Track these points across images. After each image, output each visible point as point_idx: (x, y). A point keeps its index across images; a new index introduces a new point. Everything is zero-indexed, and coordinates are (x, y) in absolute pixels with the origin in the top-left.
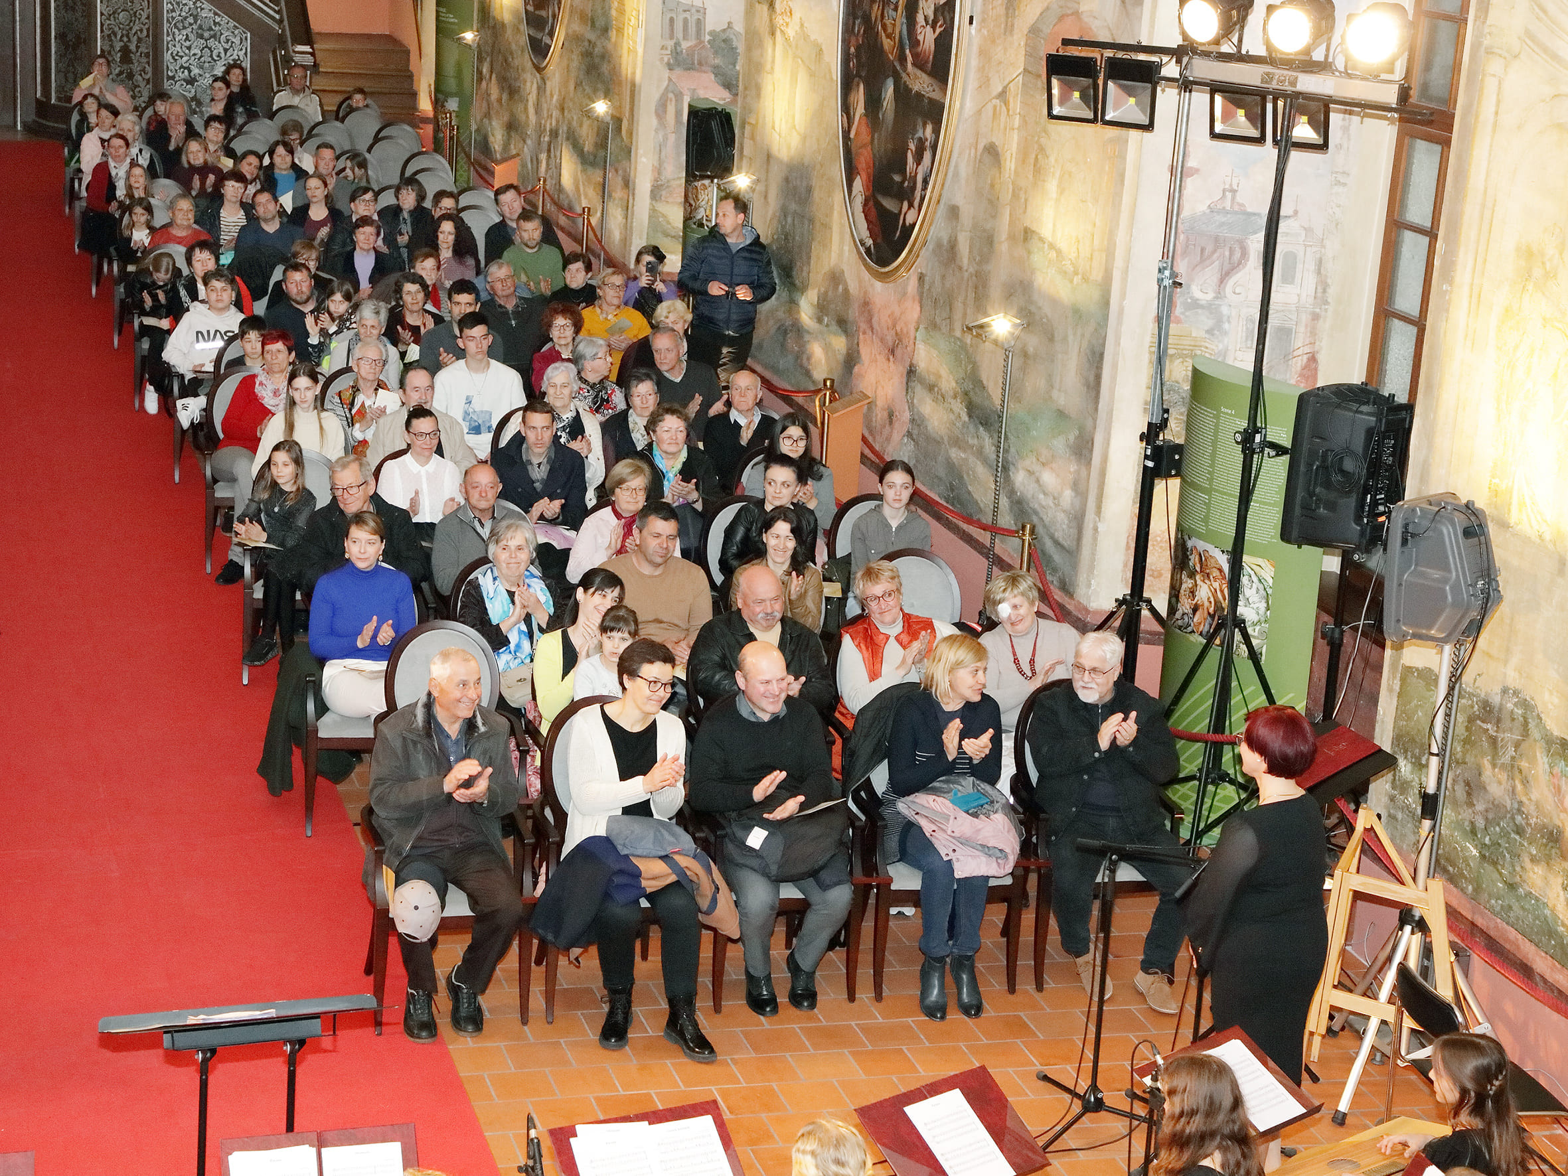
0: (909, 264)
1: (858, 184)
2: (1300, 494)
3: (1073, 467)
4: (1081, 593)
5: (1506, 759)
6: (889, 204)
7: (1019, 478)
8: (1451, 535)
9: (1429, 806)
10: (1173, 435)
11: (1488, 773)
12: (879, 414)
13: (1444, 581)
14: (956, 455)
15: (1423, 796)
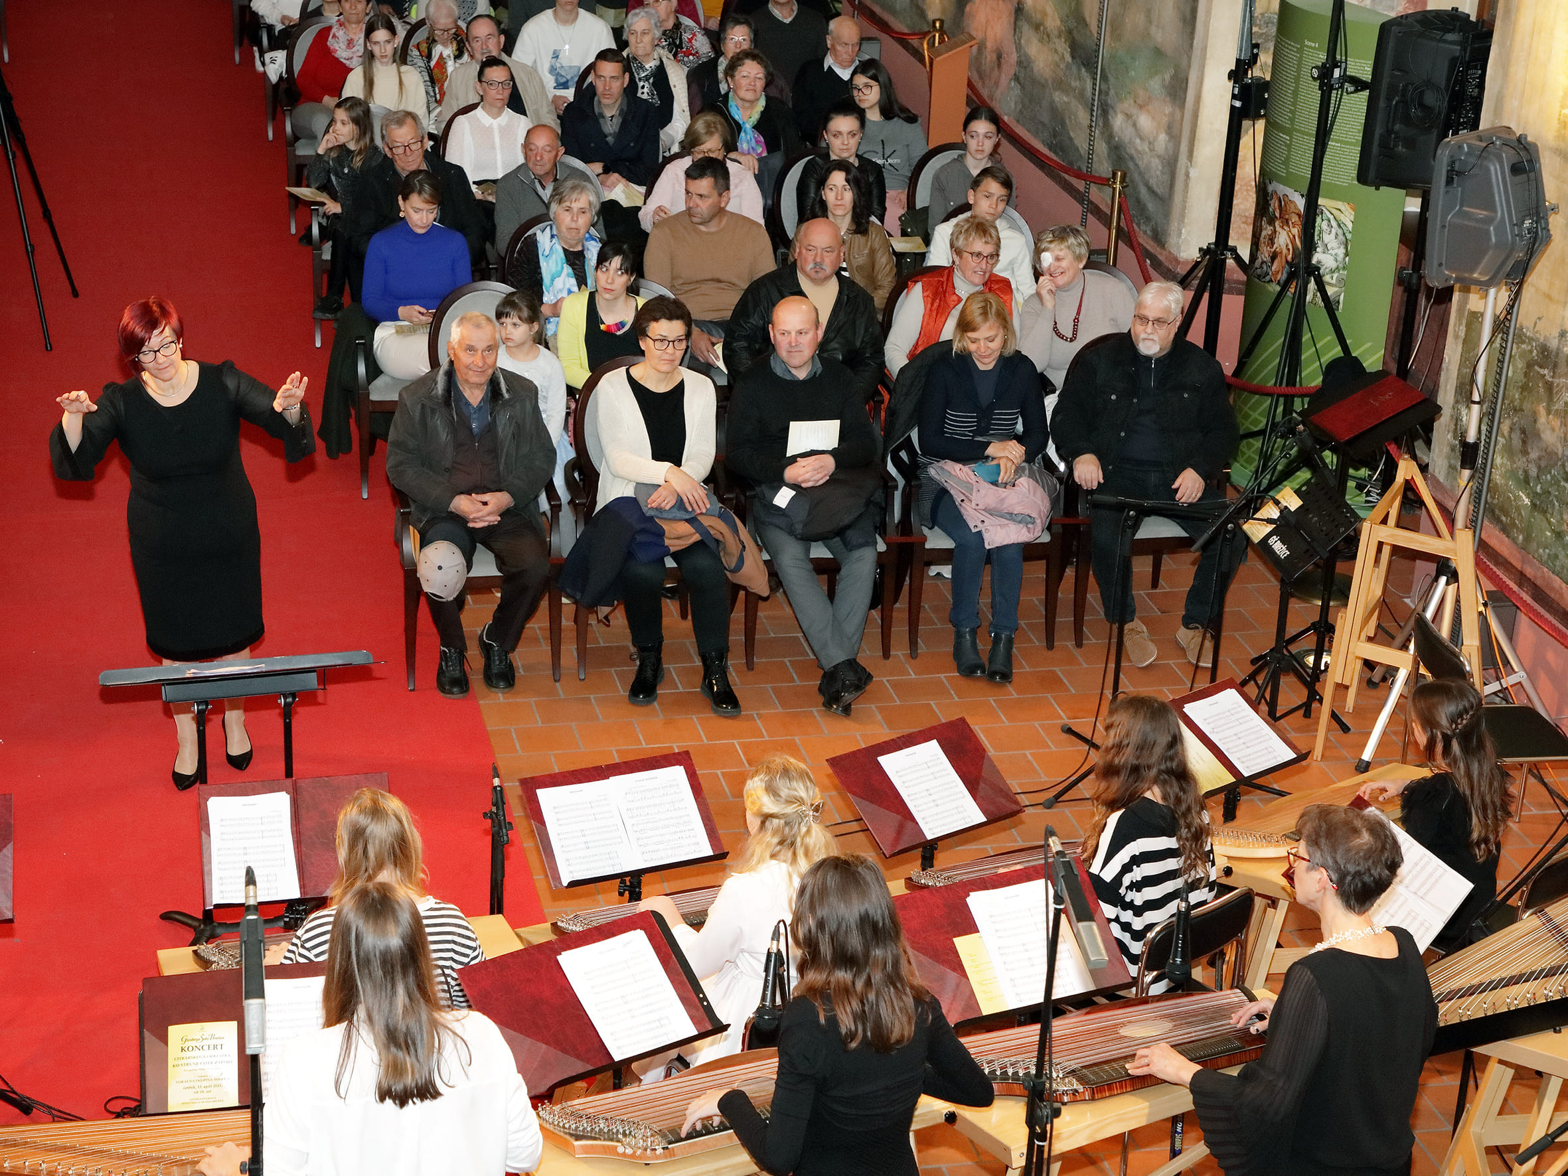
2: (1378, 131)
3: (1168, 109)
4: (1172, 241)
5: (1560, 405)
7: (1118, 122)
8: (1497, 171)
9: (1469, 454)
10: (1261, 70)
11: (1542, 419)
12: (989, 57)
13: (1489, 221)
14: (1059, 98)
15: (1464, 444)
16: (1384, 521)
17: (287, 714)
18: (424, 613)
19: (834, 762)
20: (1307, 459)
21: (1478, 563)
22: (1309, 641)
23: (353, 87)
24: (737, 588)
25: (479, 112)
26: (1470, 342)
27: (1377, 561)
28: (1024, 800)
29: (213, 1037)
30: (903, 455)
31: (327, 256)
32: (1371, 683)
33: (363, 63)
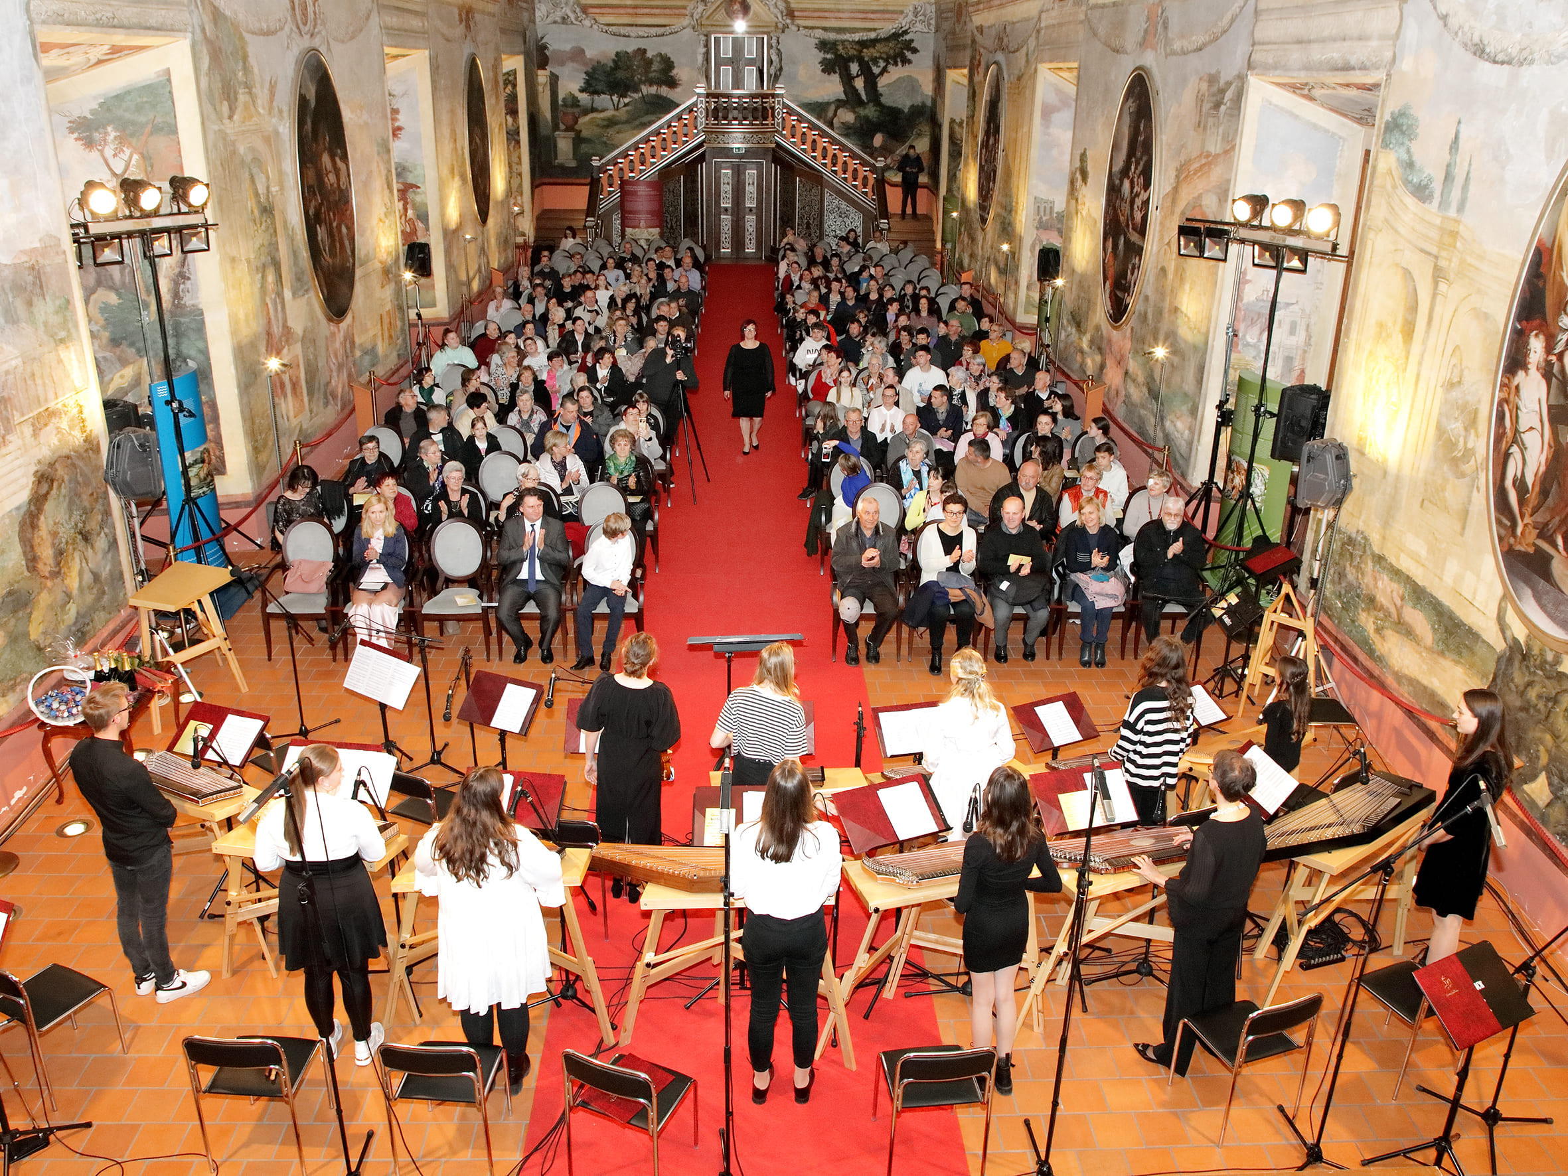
0: (1127, 322)
1: (1108, 283)
2: (1280, 436)
3: (1190, 420)
4: (1189, 478)
5: (1355, 563)
6: (1119, 294)
7: (1168, 424)
8: (1329, 458)
9: (1314, 583)
10: (1230, 406)
11: (1348, 568)
12: (1113, 393)
13: (1325, 480)
14: (1143, 412)
15: (1312, 579)
16: (1275, 611)
18: (841, 627)
19: (1014, 709)
20: (1240, 582)
21: (1316, 632)
22: (1240, 662)
23: (831, 396)
24: (981, 625)
25: (881, 408)
26: (1317, 532)
27: (1271, 629)
28: (1099, 728)
29: (724, 814)
30: (1060, 569)
32: (1266, 683)
33: (836, 386)
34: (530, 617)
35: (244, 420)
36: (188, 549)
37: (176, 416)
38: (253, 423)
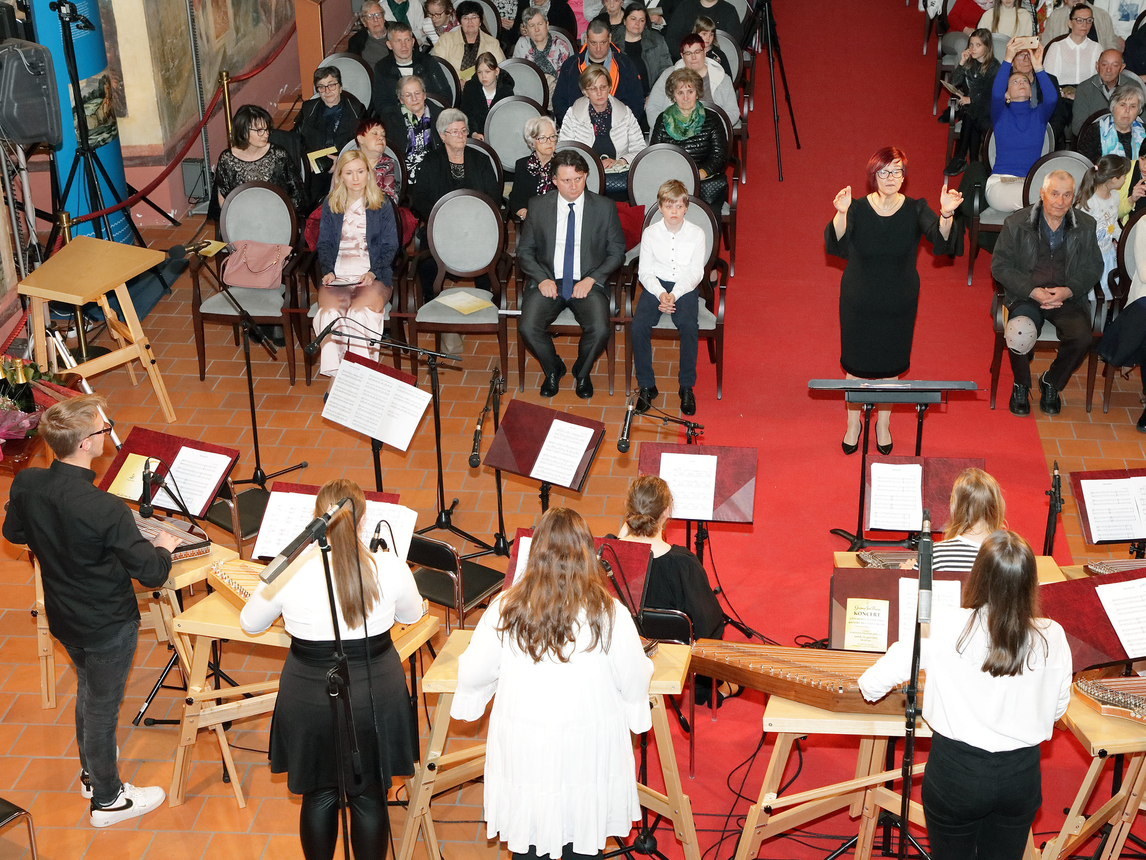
17: (921, 416)
23: (985, 22)
25: (1068, 40)
29: (874, 608)
31: (958, 130)
33: (994, 7)
34: (564, 332)
35: (152, 38)
36: (84, 220)
37: (66, 27)
38: (163, 43)
